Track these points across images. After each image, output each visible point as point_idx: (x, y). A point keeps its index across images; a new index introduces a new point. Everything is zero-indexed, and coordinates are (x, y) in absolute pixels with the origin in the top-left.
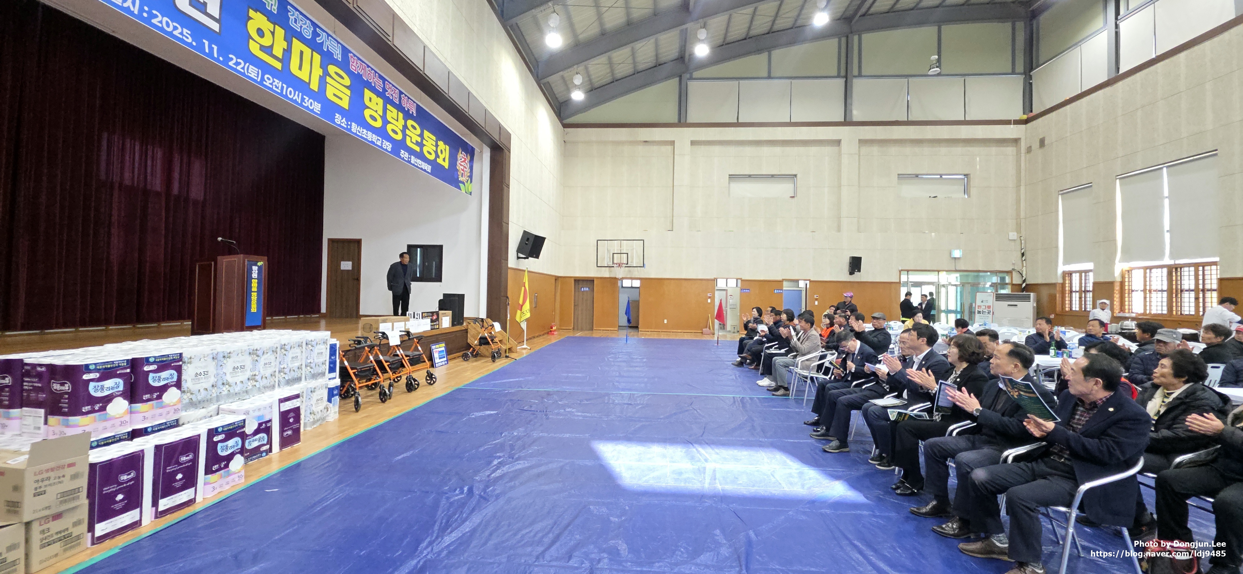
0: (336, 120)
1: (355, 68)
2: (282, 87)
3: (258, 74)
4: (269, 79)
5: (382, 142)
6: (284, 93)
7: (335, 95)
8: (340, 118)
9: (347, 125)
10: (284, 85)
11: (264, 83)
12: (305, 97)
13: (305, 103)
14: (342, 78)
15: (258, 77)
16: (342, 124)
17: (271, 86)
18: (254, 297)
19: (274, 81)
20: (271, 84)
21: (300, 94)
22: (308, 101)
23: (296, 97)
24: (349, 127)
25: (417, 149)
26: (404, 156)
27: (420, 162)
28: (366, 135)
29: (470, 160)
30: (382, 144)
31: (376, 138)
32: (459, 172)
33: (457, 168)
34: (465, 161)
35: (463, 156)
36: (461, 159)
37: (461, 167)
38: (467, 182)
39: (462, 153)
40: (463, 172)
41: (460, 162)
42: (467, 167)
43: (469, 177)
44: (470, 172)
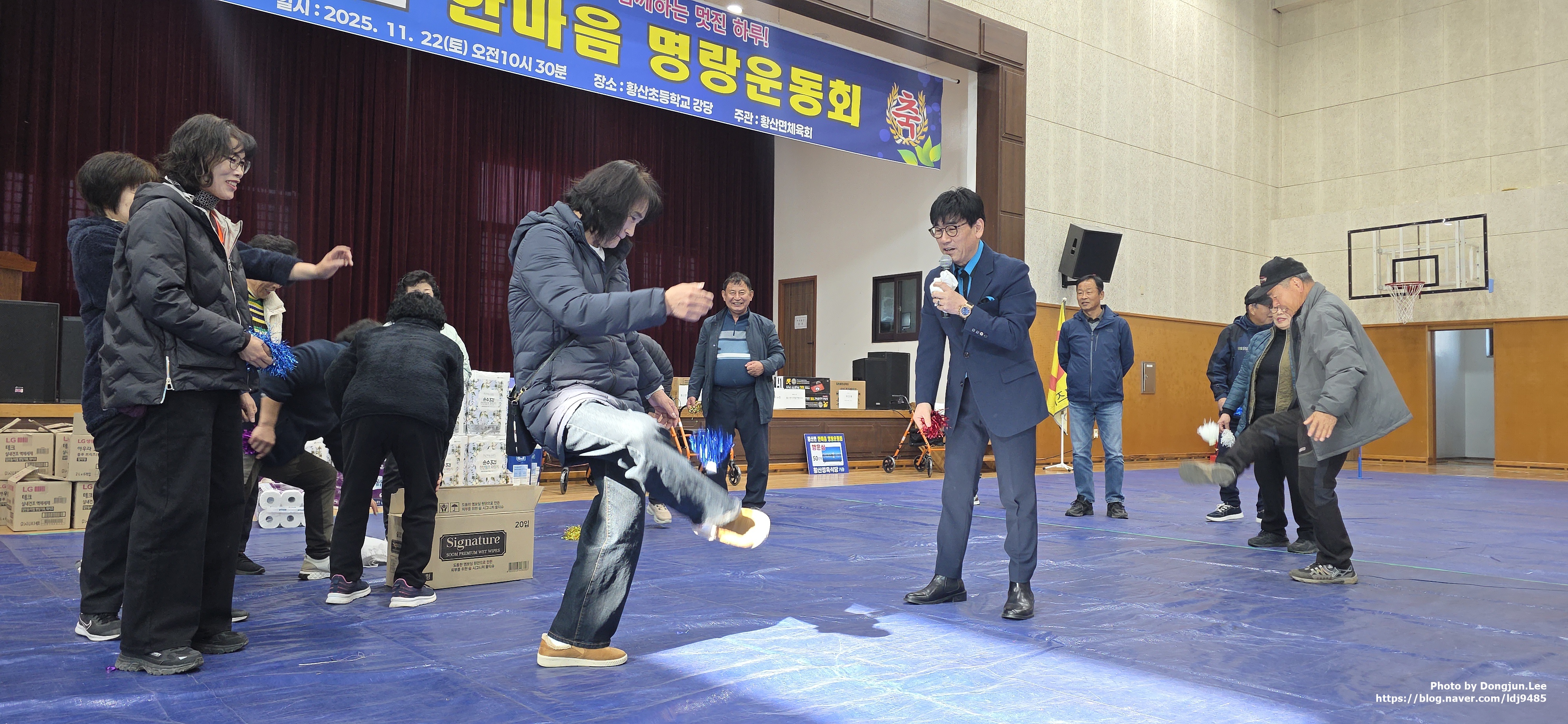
0: (596, 84)
2: (501, 56)
3: (463, 46)
4: (478, 48)
5: (692, 102)
6: (505, 63)
7: (590, 47)
8: (604, 78)
9: (618, 87)
10: (502, 51)
11: (474, 55)
12: (537, 60)
13: (540, 69)
14: (604, 19)
15: (463, 50)
16: (607, 88)
17: (483, 57)
19: (487, 50)
20: (484, 54)
21: (531, 58)
22: (544, 65)
23: (524, 63)
24: (621, 90)
25: (776, 102)
26: (743, 118)
27: (784, 124)
28: (657, 96)
29: (928, 103)
30: (691, 106)
31: (679, 99)
32: (893, 128)
33: (889, 122)
34: (915, 107)
35: (904, 98)
36: (898, 104)
37: (898, 119)
38: (922, 144)
39: (900, 94)
40: (909, 128)
41: (897, 109)
42: (920, 117)
43: (926, 134)
44: (929, 125)
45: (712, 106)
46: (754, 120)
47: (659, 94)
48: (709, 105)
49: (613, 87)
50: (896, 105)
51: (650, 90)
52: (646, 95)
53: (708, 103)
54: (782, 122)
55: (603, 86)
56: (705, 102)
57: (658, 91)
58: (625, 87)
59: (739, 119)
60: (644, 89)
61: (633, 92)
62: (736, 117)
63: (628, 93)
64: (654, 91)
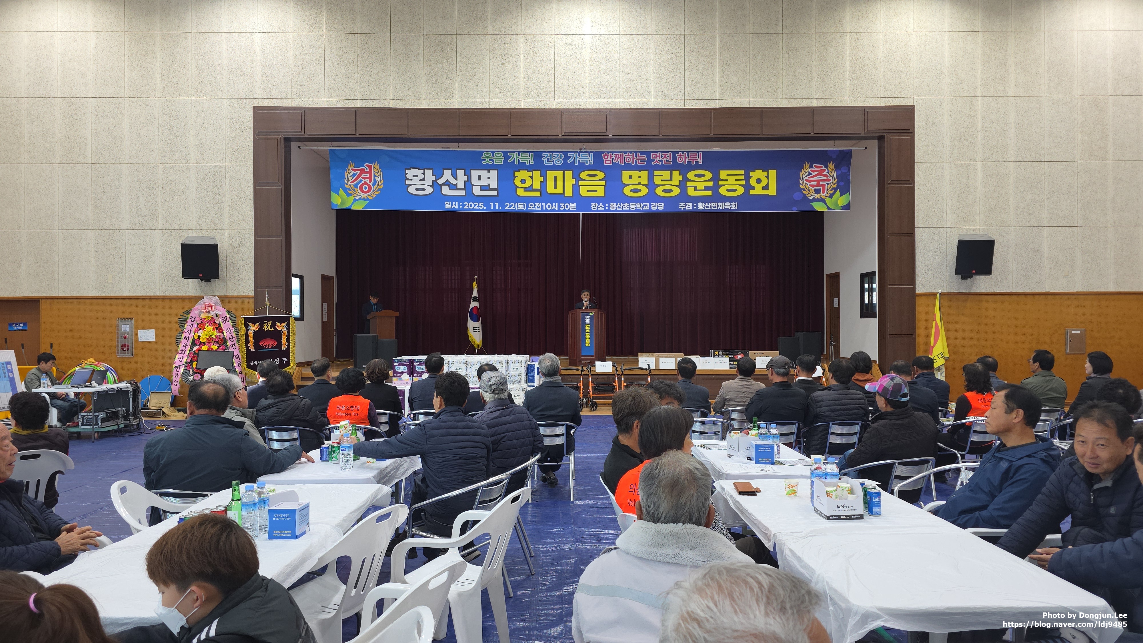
0: (592, 208)
1: (609, 162)
2: (542, 206)
3: (524, 206)
4: (531, 205)
5: (650, 205)
6: (544, 209)
7: (588, 191)
8: (597, 205)
9: (605, 207)
10: (543, 204)
11: (529, 209)
12: (560, 204)
13: (562, 208)
14: (596, 175)
15: (524, 208)
16: (598, 209)
17: (534, 209)
18: (588, 337)
19: (535, 205)
20: (534, 207)
21: (557, 204)
22: (564, 206)
23: (554, 207)
24: (607, 208)
25: (709, 193)
26: (685, 207)
27: (715, 204)
28: (628, 207)
29: (837, 168)
30: (650, 207)
31: (642, 205)
32: (805, 191)
33: (801, 186)
34: (825, 173)
35: (815, 169)
36: (810, 174)
37: (809, 184)
38: (831, 196)
39: (811, 167)
40: (821, 187)
41: (808, 178)
42: (831, 178)
43: (835, 190)
44: (837, 183)
45: (663, 205)
46: (693, 206)
47: (629, 206)
48: (662, 205)
49: (602, 208)
50: (808, 175)
51: (624, 204)
52: (622, 207)
53: (661, 204)
54: (714, 203)
55: (596, 209)
56: (659, 204)
57: (628, 204)
58: (609, 206)
59: (682, 208)
60: (620, 205)
61: (613, 207)
62: (680, 208)
63: (611, 209)
64: (626, 204)
